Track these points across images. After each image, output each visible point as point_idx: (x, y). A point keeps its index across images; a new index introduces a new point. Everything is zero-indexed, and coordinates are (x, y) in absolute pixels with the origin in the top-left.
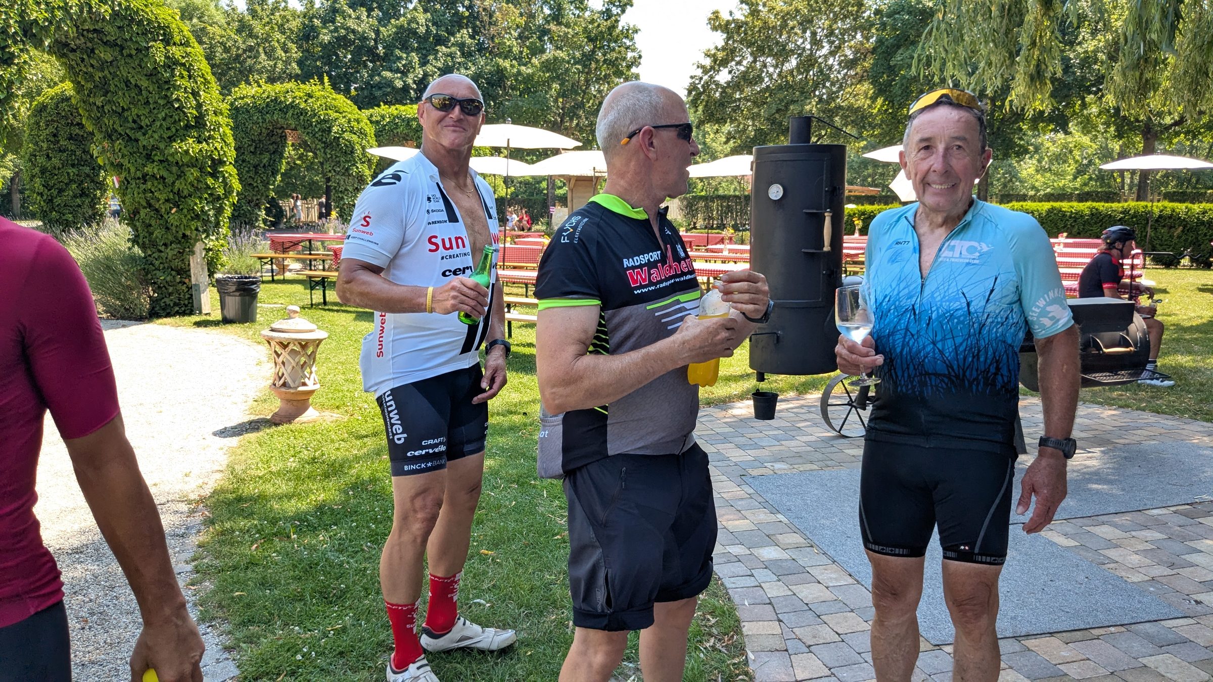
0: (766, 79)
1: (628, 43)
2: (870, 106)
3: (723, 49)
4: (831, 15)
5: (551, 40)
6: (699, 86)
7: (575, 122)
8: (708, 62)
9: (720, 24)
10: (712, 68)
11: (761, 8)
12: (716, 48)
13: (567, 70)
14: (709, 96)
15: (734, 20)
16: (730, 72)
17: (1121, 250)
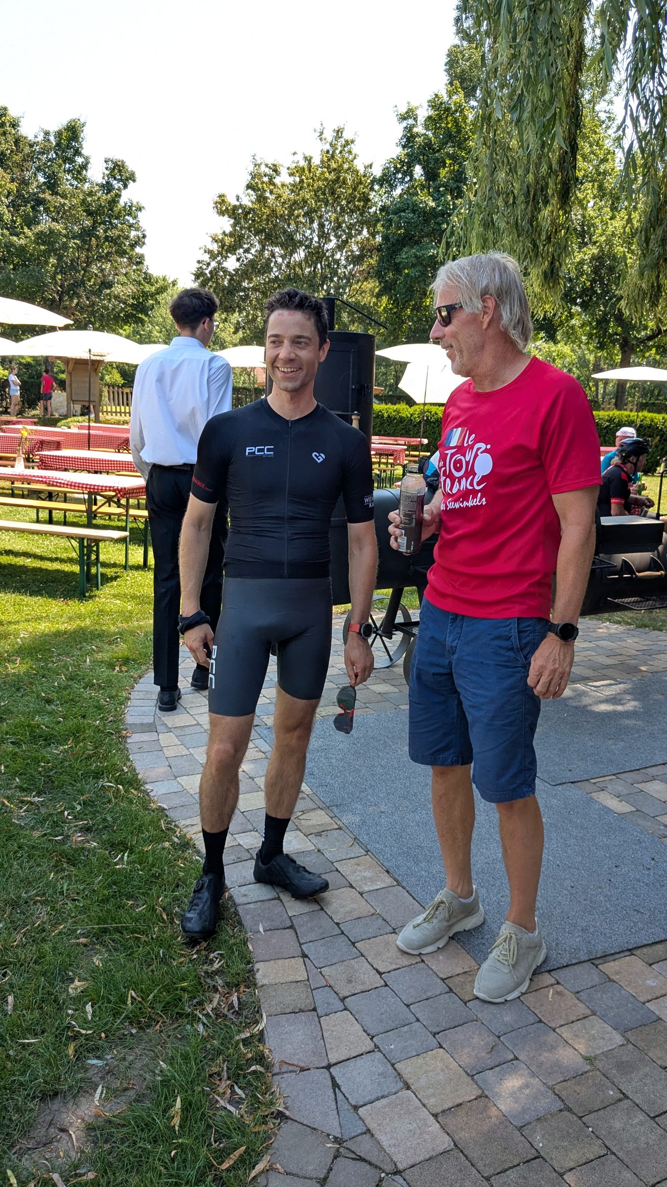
0: (275, 269)
1: (132, 221)
2: (375, 304)
3: (231, 235)
4: (338, 208)
5: (47, 210)
6: (207, 272)
7: (75, 301)
8: (215, 247)
9: (227, 208)
10: (220, 253)
11: (268, 194)
12: (224, 233)
13: (65, 244)
14: (217, 283)
15: (241, 206)
16: (238, 260)
17: (635, 464)
